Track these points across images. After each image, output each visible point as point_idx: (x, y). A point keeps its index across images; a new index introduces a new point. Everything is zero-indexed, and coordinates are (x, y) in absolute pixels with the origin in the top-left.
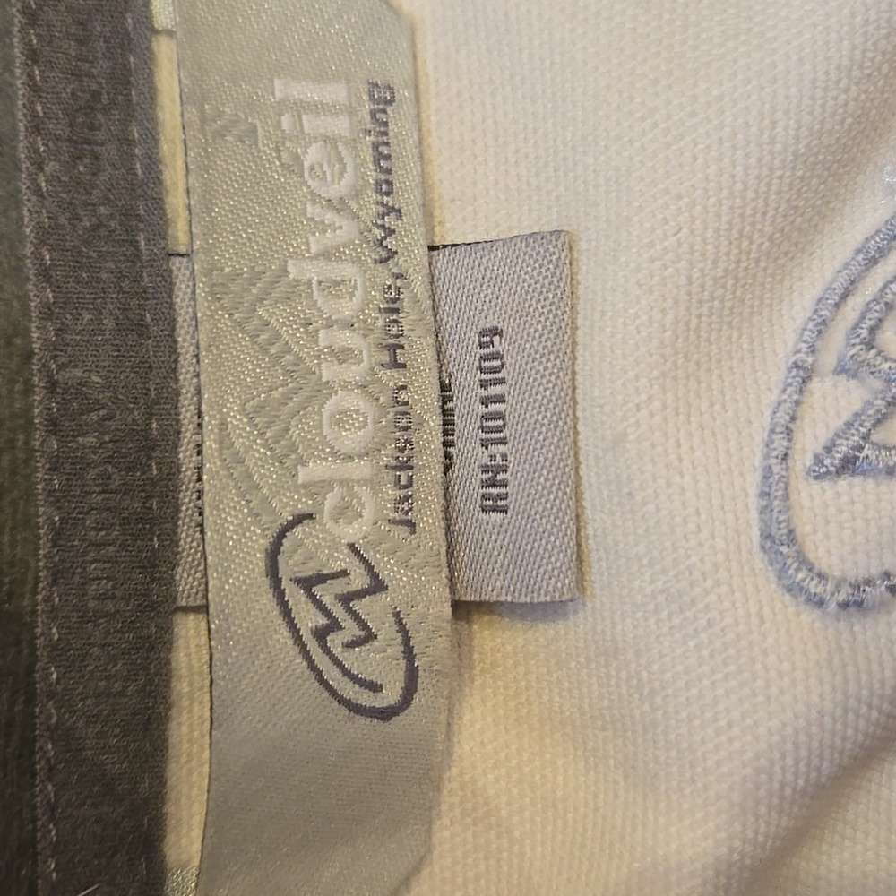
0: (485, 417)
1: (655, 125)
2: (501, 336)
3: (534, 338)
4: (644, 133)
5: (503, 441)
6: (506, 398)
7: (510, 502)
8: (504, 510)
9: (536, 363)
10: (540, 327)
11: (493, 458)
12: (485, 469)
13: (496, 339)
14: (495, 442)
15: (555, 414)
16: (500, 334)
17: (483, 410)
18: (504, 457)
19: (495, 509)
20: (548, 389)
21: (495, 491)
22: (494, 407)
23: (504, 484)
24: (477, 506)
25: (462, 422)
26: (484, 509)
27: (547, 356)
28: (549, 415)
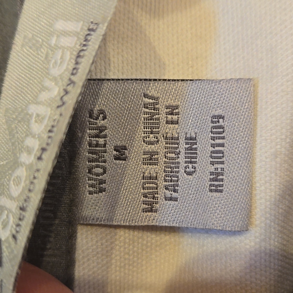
0: (212, 152)
1: (286, 27)
2: (224, 119)
3: (240, 121)
4: (281, 31)
5: (222, 163)
6: (225, 145)
7: (224, 188)
8: (221, 191)
9: (240, 132)
10: (242, 117)
11: (216, 169)
12: (212, 173)
13: (221, 120)
14: (218, 163)
15: (246, 153)
16: (223, 118)
17: (212, 149)
18: (222, 169)
19: (216, 191)
20: (244, 143)
21: (216, 183)
22: (217, 148)
23: (222, 180)
24: (207, 189)
25: (201, 153)
26: (211, 191)
27: (245, 129)
28: (244, 153)
